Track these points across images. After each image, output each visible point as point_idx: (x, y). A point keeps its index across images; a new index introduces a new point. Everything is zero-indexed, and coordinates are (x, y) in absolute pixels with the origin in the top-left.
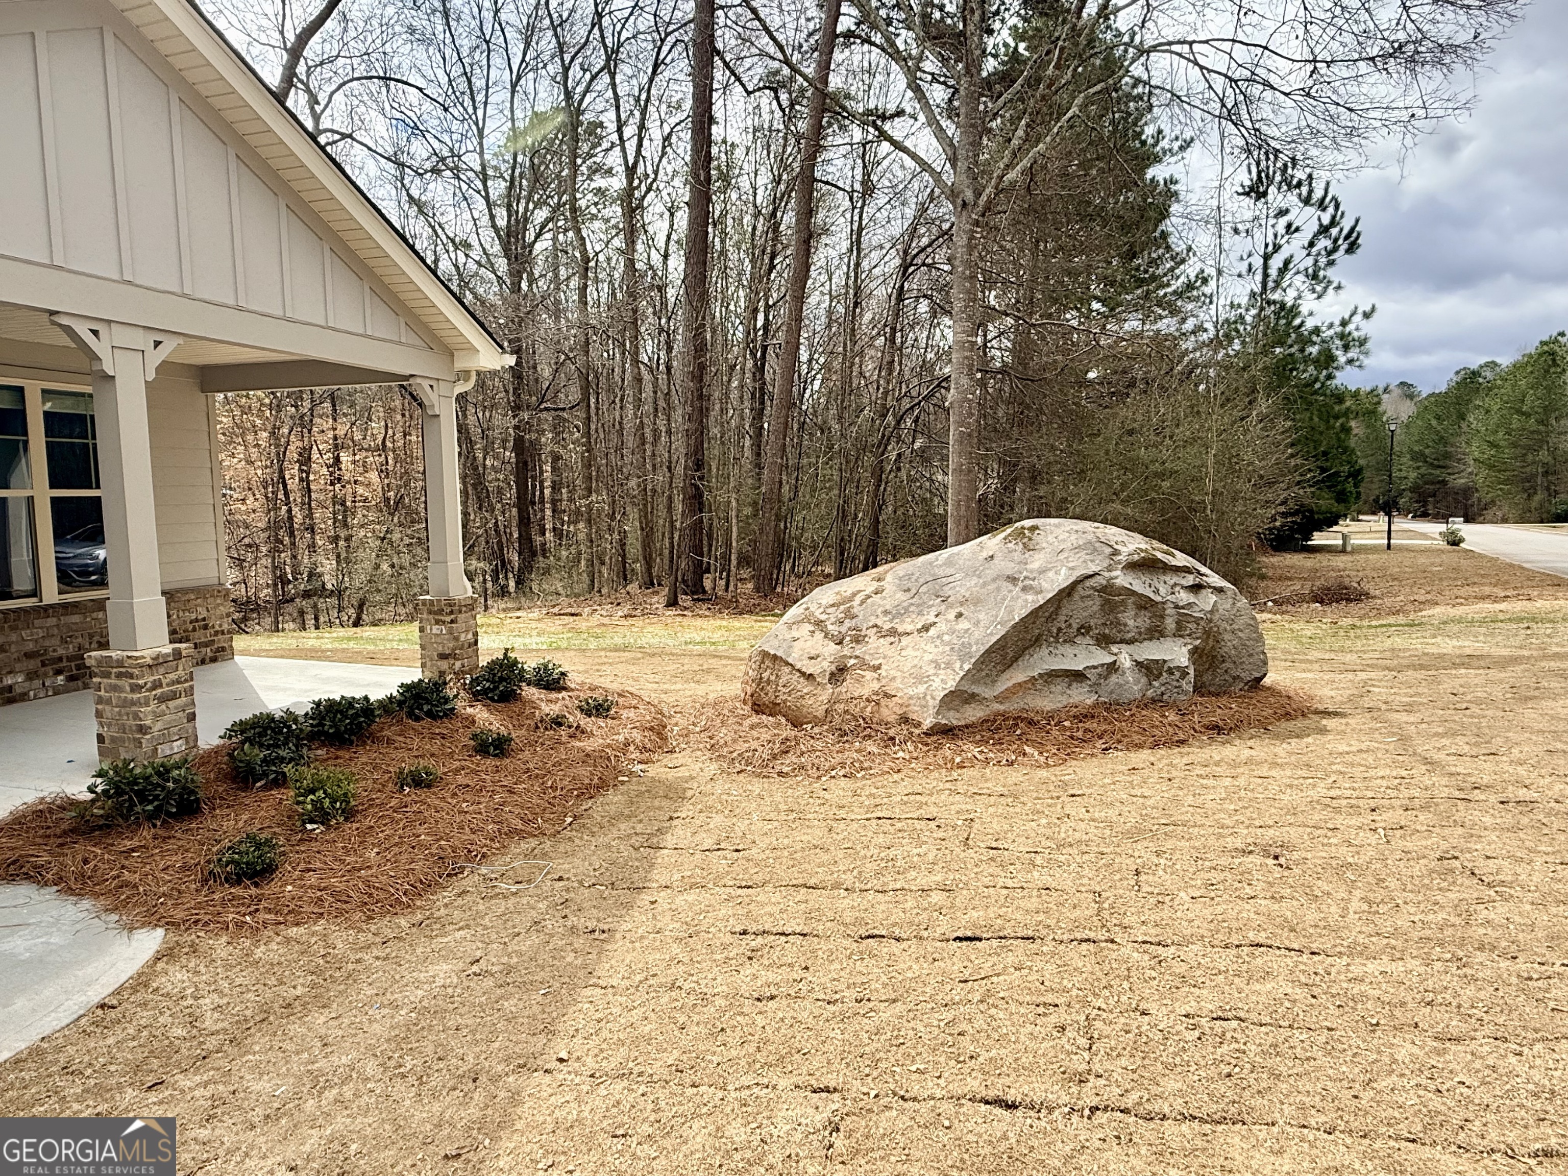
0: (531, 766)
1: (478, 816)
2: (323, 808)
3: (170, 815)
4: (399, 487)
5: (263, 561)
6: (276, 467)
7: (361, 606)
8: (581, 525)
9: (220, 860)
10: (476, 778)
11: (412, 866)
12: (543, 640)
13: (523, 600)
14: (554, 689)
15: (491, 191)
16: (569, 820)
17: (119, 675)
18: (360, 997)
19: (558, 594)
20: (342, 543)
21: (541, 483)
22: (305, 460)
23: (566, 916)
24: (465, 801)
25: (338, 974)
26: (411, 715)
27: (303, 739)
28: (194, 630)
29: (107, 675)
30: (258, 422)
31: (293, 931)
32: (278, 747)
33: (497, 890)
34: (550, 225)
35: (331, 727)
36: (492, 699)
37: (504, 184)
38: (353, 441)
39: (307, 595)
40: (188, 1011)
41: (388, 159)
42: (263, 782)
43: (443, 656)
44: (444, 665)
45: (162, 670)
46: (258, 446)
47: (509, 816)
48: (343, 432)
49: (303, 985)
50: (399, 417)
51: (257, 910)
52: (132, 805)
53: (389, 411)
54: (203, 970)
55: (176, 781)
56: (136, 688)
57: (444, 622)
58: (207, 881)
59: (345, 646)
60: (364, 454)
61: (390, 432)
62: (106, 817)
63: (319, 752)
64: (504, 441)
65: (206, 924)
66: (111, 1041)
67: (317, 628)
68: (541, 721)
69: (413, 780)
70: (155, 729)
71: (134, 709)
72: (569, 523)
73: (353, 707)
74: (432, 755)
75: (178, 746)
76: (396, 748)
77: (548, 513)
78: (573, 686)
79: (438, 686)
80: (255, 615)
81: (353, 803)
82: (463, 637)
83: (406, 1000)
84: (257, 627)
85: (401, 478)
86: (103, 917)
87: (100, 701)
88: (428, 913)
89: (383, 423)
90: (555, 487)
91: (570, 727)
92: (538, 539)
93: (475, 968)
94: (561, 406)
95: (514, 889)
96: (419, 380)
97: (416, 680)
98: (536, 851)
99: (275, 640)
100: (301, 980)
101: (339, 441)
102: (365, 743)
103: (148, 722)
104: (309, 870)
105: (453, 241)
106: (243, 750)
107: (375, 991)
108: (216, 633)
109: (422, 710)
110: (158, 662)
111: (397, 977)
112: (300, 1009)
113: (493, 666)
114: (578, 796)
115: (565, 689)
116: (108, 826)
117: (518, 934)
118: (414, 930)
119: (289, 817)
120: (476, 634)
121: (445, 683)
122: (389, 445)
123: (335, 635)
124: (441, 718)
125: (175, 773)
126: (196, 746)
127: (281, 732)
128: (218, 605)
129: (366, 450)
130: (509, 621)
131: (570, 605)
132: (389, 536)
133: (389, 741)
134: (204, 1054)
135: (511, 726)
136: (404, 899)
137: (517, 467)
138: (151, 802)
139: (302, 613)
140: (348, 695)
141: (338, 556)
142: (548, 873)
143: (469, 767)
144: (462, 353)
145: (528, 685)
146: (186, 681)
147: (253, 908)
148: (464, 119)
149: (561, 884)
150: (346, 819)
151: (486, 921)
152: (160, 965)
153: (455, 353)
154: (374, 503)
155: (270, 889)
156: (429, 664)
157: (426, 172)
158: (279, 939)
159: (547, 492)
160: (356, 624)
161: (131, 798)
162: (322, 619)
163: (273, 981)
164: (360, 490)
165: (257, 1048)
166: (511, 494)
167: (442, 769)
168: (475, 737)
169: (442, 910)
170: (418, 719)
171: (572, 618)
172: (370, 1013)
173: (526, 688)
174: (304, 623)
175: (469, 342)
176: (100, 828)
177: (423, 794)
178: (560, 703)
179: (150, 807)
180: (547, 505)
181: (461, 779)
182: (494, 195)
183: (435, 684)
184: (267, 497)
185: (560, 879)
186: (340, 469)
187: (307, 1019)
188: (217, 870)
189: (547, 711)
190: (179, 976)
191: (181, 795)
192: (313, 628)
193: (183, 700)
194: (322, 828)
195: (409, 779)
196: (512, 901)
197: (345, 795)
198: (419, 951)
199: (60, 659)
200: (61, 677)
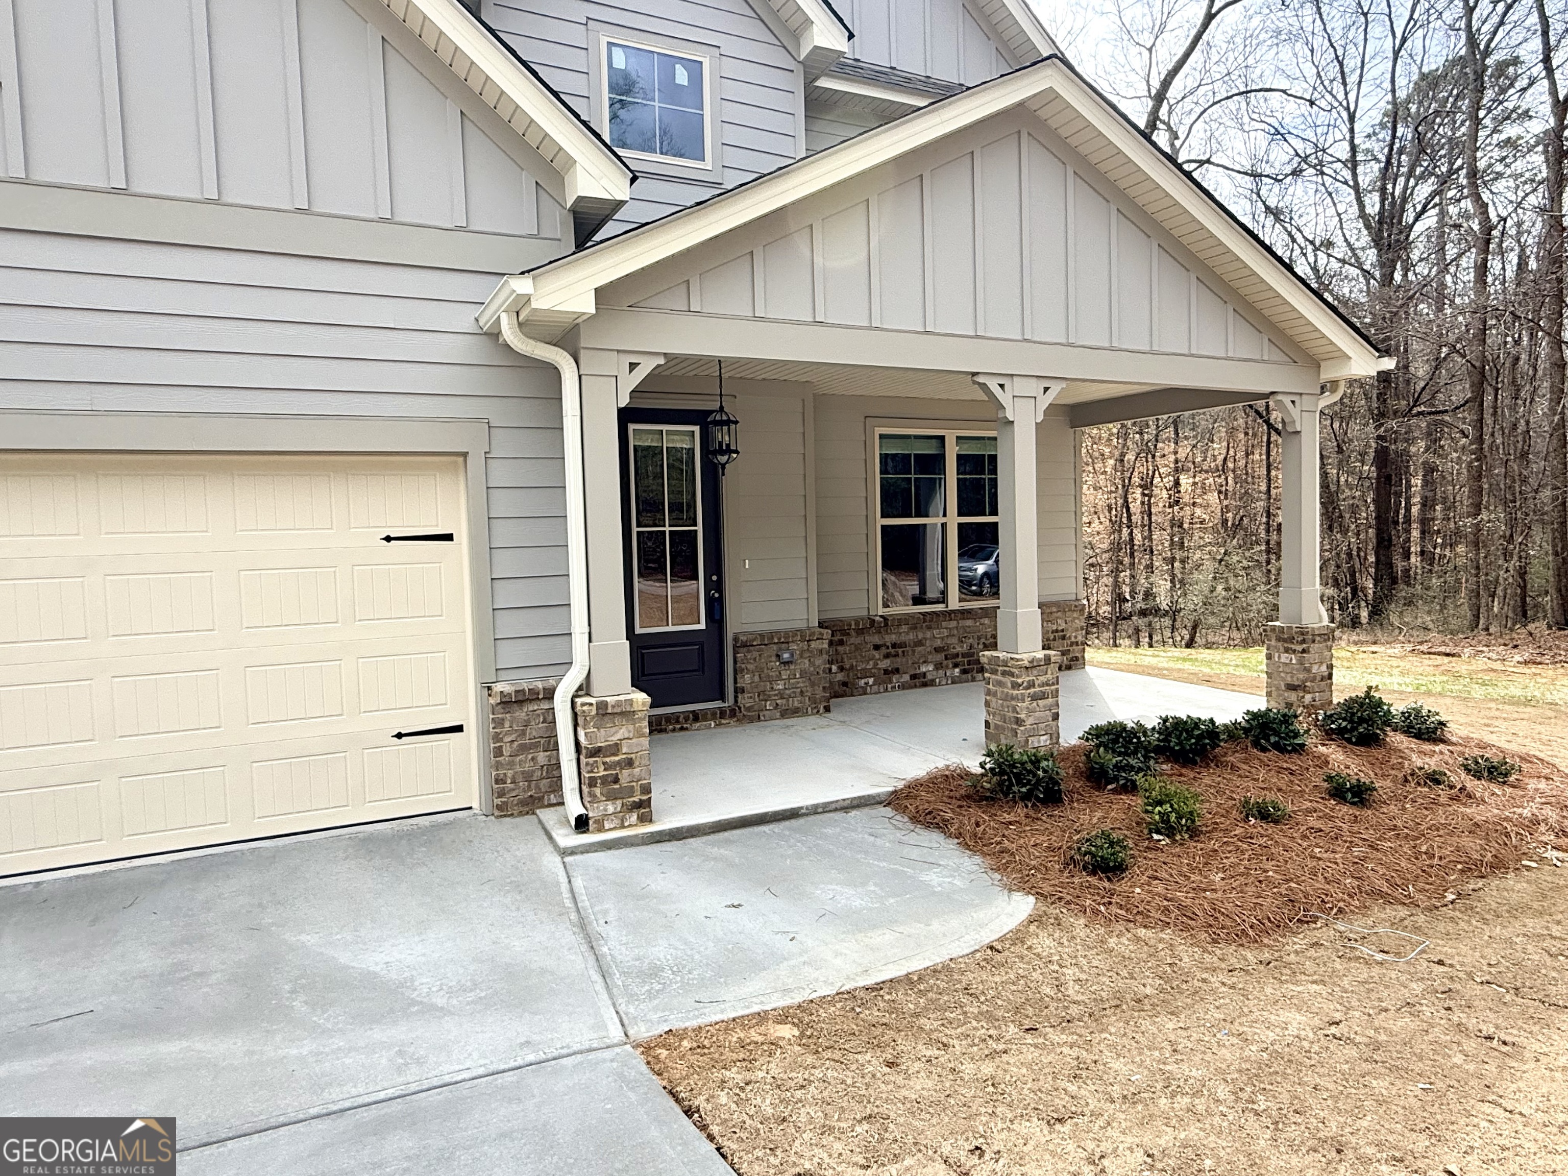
0: (1400, 824)
1: (1335, 866)
2: (1169, 821)
3: (1038, 799)
4: (1238, 508)
5: (1105, 580)
6: (1120, 491)
7: (1195, 628)
8: (1461, 549)
9: (1079, 849)
10: (1331, 824)
11: (1259, 901)
12: (1408, 681)
13: (1379, 634)
14: (1428, 740)
15: (1360, 179)
16: (1451, 897)
17: (1004, 673)
18: (1208, 1017)
19: (1426, 629)
20: (1177, 564)
21: (1408, 499)
22: (1147, 486)
23: (1449, 1009)
24: (1317, 846)
25: (1184, 986)
26: (1256, 744)
27: (1150, 752)
28: (1054, 640)
29: (994, 672)
30: (1107, 450)
31: (1142, 932)
32: (1129, 756)
33: (1358, 953)
34: (1437, 199)
35: (1177, 744)
36: (1349, 741)
37: (1376, 167)
38: (1194, 463)
39: (1143, 613)
40: (1055, 975)
41: (1246, 173)
42: (1114, 786)
43: (1292, 688)
44: (1293, 697)
45: (1035, 672)
46: (1105, 473)
47: (1371, 873)
48: (1184, 455)
49: (1152, 986)
50: (1241, 436)
51: (1110, 903)
52: (1011, 785)
53: (1232, 432)
54: (1066, 943)
55: (1045, 771)
56: (1016, 686)
57: (1294, 651)
58: (1068, 864)
59: (1181, 666)
60: (1204, 476)
61: (1231, 452)
62: (991, 791)
63: (1164, 767)
64: (1363, 454)
65: (1068, 903)
66: (997, 979)
67: (1151, 646)
68: (1412, 775)
69: (1259, 812)
70: (1028, 722)
71: (1014, 703)
72: (1443, 546)
73: (1199, 728)
74: (1280, 790)
75: (1044, 740)
76: (1240, 776)
77: (1415, 534)
78: (1454, 739)
79: (1287, 719)
80: (1095, 630)
81: (1198, 823)
82: (1315, 669)
83: (1256, 1037)
84: (1097, 641)
85: (1241, 499)
86: (990, 872)
87: (988, 693)
88: (1276, 955)
89: (1225, 444)
90: (1426, 504)
91: (1452, 787)
92: (1400, 565)
93: (1333, 1030)
94: (1441, 408)
95: (1379, 957)
96: (1279, 397)
97: (1263, 709)
98: (1406, 923)
99: (1114, 654)
100: (1150, 981)
101: (1180, 464)
102: (1208, 765)
103: (1023, 716)
104: (1156, 878)
105: (1312, 243)
106: (1098, 752)
107: (1222, 1017)
108: (1072, 644)
109: (1268, 740)
110: (1033, 665)
111: (1246, 1010)
112: (1149, 1007)
113: (1350, 703)
114: (1462, 871)
115: (1443, 741)
116: (993, 799)
117: (1386, 1010)
118: (1262, 967)
119: (1138, 823)
120: (1331, 667)
121: (1296, 717)
122: (1231, 465)
123: (1170, 654)
124: (1289, 752)
125: (1044, 764)
126: (1058, 743)
127: (1131, 742)
128: (1074, 618)
129: (1207, 472)
130: (1362, 655)
131: (1444, 643)
132: (1226, 558)
133: (1234, 768)
134: (1068, 1017)
135: (1372, 775)
136: (1251, 932)
137: (1378, 482)
138: (1024, 785)
139: (1137, 631)
140: (1194, 715)
141: (1173, 576)
142: (1423, 951)
143: (1321, 811)
144: (1328, 362)
145: (1395, 730)
146: (1053, 684)
147: (1106, 900)
148: (1333, 107)
149: (1441, 969)
150: (1191, 837)
151: (1345, 982)
152: (1032, 928)
153: (1322, 364)
154: (1211, 524)
155: (1122, 886)
156: (1274, 694)
157: (1287, 176)
158: (1129, 935)
159: (1415, 510)
160: (1189, 645)
161: (1009, 779)
162: (1155, 638)
163: (1124, 973)
164: (1198, 512)
165: (1113, 1030)
166: (1366, 514)
167: (1290, 808)
168: (1329, 779)
169: (1292, 956)
170: (1264, 750)
171: (1446, 659)
172: (1219, 1036)
173: (1391, 734)
174: (1139, 641)
175: (1340, 350)
176: (986, 799)
177: (1271, 828)
178: (1436, 758)
179: (1024, 790)
180: (1414, 525)
181: (1312, 821)
182: (1364, 181)
183: (1284, 715)
184: (1111, 520)
185: (1440, 963)
186: (1179, 492)
187: (1157, 1020)
188: (1077, 857)
189: (1419, 763)
190: (1047, 942)
191: (1047, 783)
192: (1146, 646)
193: (1050, 700)
194: (1168, 841)
195: (1255, 811)
196: (1376, 971)
197: (1191, 813)
198: (1268, 990)
199: (957, 655)
200: (957, 670)
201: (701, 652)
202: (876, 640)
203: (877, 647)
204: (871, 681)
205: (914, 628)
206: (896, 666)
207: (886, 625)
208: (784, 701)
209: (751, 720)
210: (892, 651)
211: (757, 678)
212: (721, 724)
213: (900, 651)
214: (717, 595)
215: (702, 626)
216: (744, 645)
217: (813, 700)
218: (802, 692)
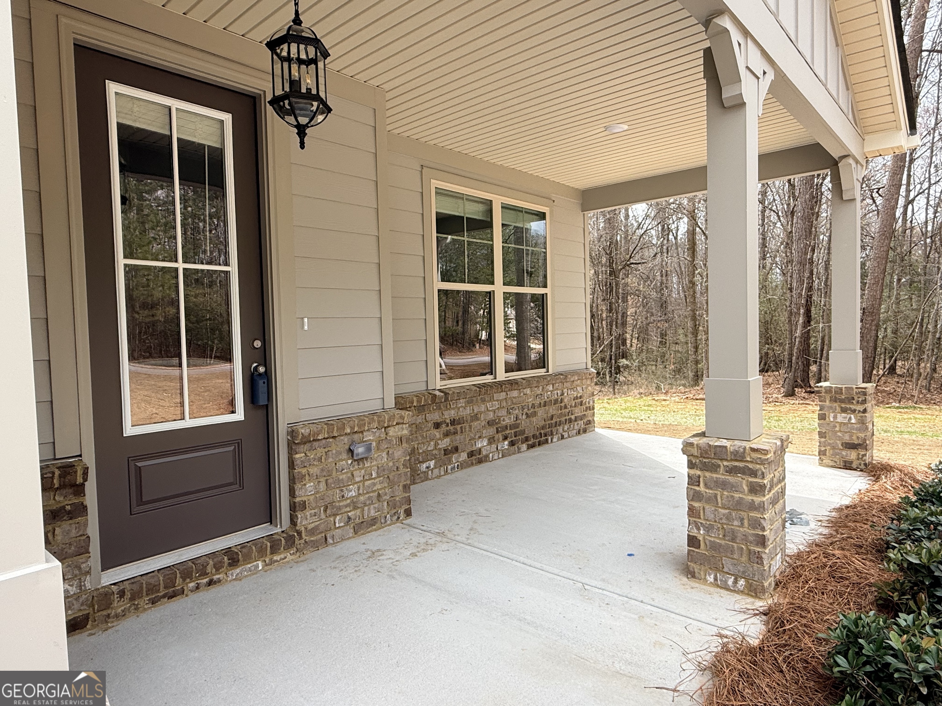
17: (731, 471)
43: (850, 446)
57: (854, 411)
75: (779, 560)
128: (588, 385)
193: (781, 503)
199: (506, 427)
200: (506, 443)
201: (239, 453)
202: (435, 416)
203: (437, 426)
204: (432, 463)
205: (470, 402)
206: (455, 444)
207: (446, 400)
208: (358, 512)
209: (316, 546)
210: (451, 428)
211: (322, 486)
212: (272, 562)
213: (458, 427)
214: (262, 369)
215: (239, 416)
216: (306, 441)
217: (392, 504)
218: (379, 495)
